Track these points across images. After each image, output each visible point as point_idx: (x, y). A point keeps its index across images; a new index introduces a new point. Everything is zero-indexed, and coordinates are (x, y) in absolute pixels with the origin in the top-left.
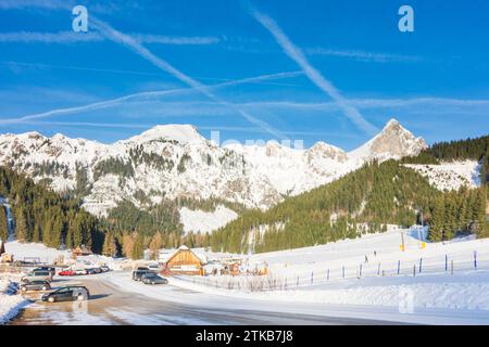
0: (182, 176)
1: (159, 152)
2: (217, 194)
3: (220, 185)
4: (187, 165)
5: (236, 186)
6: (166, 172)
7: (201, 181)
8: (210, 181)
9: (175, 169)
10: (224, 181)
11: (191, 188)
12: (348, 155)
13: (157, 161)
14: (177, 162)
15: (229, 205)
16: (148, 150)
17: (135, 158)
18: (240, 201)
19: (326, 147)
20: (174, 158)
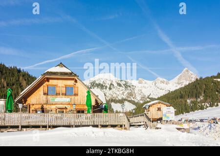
0: (111, 91)
1: (102, 83)
2: (124, 97)
3: (125, 94)
4: (112, 87)
5: (131, 94)
6: (105, 90)
7: (118, 93)
8: (121, 92)
9: (108, 89)
10: (126, 92)
11: (115, 95)
12: (170, 82)
13: (101, 86)
14: (108, 86)
15: (129, 101)
16: (97, 82)
17: (93, 85)
18: (133, 99)
19: (161, 79)
20: (107, 85)
